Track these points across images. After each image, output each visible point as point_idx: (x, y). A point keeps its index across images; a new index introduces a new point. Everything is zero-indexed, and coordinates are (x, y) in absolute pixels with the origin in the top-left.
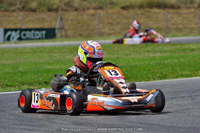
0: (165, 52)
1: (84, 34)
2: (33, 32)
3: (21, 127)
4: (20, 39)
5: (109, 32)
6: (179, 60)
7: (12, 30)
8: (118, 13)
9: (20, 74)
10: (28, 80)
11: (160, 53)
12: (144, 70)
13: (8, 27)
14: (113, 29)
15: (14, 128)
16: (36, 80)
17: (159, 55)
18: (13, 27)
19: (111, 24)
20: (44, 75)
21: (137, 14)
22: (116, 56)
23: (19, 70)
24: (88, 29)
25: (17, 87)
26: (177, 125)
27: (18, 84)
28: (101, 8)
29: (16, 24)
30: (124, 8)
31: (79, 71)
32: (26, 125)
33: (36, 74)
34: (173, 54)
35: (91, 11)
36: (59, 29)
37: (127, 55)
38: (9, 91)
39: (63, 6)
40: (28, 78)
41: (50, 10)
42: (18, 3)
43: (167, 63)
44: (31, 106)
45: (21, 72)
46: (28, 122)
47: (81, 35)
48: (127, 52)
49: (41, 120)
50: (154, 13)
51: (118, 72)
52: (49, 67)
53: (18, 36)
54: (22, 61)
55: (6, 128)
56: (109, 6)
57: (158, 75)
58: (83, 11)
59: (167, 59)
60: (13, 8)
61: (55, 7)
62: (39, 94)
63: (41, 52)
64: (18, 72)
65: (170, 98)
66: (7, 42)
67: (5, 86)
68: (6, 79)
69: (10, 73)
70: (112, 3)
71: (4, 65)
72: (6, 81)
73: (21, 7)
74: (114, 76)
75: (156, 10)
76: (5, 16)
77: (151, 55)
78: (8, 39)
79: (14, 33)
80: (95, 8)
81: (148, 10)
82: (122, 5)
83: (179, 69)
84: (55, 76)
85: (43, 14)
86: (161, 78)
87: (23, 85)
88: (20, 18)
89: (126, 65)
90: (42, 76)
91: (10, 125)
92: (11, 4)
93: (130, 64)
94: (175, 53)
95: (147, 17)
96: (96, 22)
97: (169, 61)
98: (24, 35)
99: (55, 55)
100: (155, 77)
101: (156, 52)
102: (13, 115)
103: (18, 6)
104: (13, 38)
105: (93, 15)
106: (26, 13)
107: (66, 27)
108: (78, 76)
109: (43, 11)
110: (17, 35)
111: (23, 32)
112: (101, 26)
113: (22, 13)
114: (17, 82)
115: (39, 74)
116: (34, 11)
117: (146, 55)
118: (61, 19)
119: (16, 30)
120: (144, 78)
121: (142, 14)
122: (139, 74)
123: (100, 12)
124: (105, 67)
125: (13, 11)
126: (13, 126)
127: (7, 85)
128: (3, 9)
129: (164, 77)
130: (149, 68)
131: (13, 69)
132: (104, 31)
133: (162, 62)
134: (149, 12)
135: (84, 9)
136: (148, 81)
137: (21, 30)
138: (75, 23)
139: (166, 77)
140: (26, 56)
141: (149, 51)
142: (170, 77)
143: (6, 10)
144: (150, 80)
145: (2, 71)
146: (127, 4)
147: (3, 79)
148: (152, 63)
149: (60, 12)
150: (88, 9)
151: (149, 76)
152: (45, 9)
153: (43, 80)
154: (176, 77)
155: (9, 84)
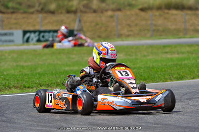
0: (183, 53)
1: (103, 35)
2: (51, 34)
3: (38, 128)
4: (39, 41)
5: (127, 33)
6: (196, 61)
7: (30, 32)
8: (137, 14)
9: (38, 75)
10: (45, 82)
11: (178, 54)
12: (161, 71)
13: (27, 29)
14: (131, 31)
15: (31, 129)
16: (54, 81)
17: (177, 56)
18: (31, 29)
19: (129, 25)
20: (62, 76)
21: (155, 16)
22: (134, 57)
23: (37, 71)
24: (106, 30)
25: (35, 88)
26: (193, 125)
27: (35, 85)
28: (119, 10)
29: (34, 26)
30: (142, 10)
31: (92, 72)
32: (43, 126)
33: (54, 76)
34: (190, 55)
35: (110, 13)
36: (77, 31)
37: (145, 56)
38: (26, 93)
39: (82, 8)
40: (46, 79)
41: (68, 12)
42: (37, 5)
43: (184, 64)
44: (46, 106)
45: (39, 74)
46: (45, 123)
47: (99, 37)
48: (146, 54)
49: (58, 121)
50: (173, 15)
51: (129, 73)
52: (67, 68)
53: (37, 38)
54: (40, 63)
55: (23, 130)
56: (128, 8)
57: (175, 76)
58: (102, 12)
59: (184, 60)
60: (32, 10)
61: (74, 9)
62: (52, 94)
63: (59, 53)
64: (36, 74)
65: (187, 99)
66: (26, 44)
67: (22, 87)
68: (24, 81)
69: (28, 74)
70: (130, 5)
71: (23, 67)
72: (24, 83)
73: (39, 9)
74: (124, 77)
75: (174, 12)
76: (24, 18)
77: (169, 56)
78: (27, 41)
79: (32, 35)
80: (113, 10)
81: (166, 11)
82: (140, 7)
83: (196, 70)
84: (69, 76)
85: (62, 15)
86: (177, 79)
87: (41, 86)
88: (39, 20)
89: (143, 66)
90: (60, 77)
91: (27, 126)
92: (29, 6)
93: (148, 66)
94: (192, 54)
95: (165, 18)
96: (114, 24)
97: (186, 62)
98: (43, 37)
99: (74, 56)
100: (172, 78)
101: (174, 53)
102: (30, 116)
103: (37, 8)
104: (32, 39)
105: (112, 17)
106: (45, 15)
107: (85, 29)
108: (92, 77)
109: (61, 13)
110: (35, 37)
111: (42, 34)
112: (119, 27)
113: (40, 15)
114: (35, 83)
115: (57, 75)
116: (53, 13)
117: (164, 56)
118: (80, 21)
119: (35, 32)
120: (161, 79)
121: (160, 15)
122: (157, 75)
123: (118, 13)
124: (116, 68)
125: (32, 13)
126: (30, 127)
127: (25, 87)
128: (22, 11)
129: (181, 78)
130: (166, 69)
131: (31, 71)
132: (122, 32)
133: (180, 63)
134: (168, 13)
135: (103, 11)
136: (165, 82)
137: (40, 32)
138: (93, 24)
139: (183, 77)
140: (44, 58)
141: (167, 53)
142: (187, 78)
143: (25, 12)
144: (167, 81)
145: (20, 73)
146: (146, 5)
147: (21, 81)
148: (170, 64)
149: (79, 14)
150: (107, 10)
151: (166, 77)
152: (64, 11)
153: (61, 81)
154: (193, 78)
155: (27, 86)
